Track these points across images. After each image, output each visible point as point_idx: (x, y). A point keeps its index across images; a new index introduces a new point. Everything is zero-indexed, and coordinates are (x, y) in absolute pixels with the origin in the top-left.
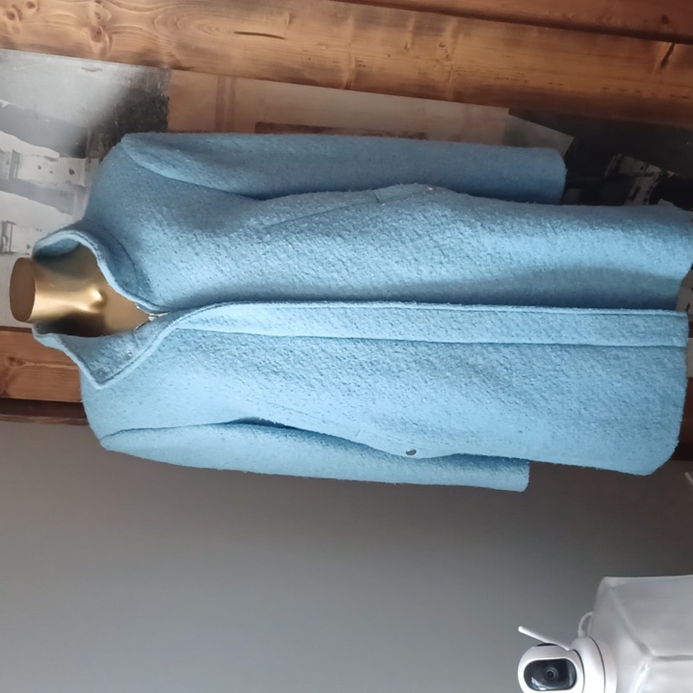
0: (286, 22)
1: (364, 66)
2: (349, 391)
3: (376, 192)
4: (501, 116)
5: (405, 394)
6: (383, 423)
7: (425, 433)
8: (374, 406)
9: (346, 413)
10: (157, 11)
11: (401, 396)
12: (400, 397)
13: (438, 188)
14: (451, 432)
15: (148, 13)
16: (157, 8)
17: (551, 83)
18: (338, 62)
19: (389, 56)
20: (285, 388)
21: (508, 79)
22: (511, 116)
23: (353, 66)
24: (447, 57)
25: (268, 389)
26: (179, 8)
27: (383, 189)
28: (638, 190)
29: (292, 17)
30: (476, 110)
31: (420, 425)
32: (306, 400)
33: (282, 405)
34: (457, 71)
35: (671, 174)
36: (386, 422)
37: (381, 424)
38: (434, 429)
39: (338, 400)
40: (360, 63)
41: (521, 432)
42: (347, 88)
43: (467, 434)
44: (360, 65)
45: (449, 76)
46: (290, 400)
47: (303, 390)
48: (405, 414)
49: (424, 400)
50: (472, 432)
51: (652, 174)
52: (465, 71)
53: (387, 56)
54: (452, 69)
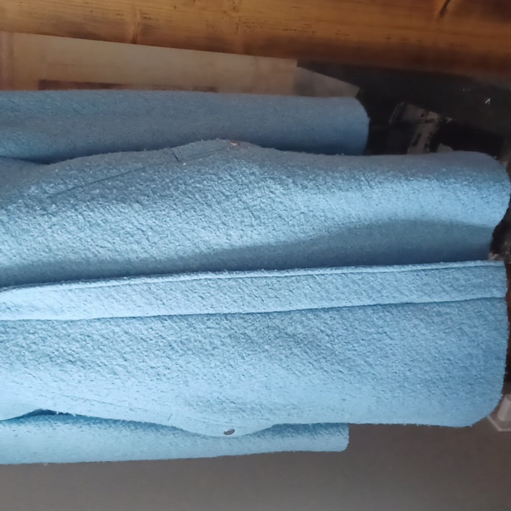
1: (150, 18)
2: (158, 375)
3: (175, 150)
4: (289, 68)
5: (220, 373)
6: (197, 405)
7: (244, 411)
8: (187, 388)
9: (157, 399)
11: (217, 375)
12: (215, 377)
13: (242, 143)
14: (272, 407)
17: (337, 34)
18: (122, 15)
19: (175, 7)
20: (84, 378)
21: (295, 30)
22: (299, 68)
23: (138, 17)
24: (234, 8)
25: (64, 381)
27: (182, 147)
28: (419, 136)
30: (266, 64)
31: (239, 404)
32: (109, 389)
33: (81, 397)
34: (245, 23)
35: (450, 120)
36: (201, 404)
37: (195, 407)
38: (254, 406)
39: (146, 386)
40: (146, 16)
41: (344, 400)
42: (134, 42)
43: (288, 407)
44: (145, 18)
45: (237, 28)
46: (91, 391)
47: (105, 379)
48: (221, 393)
49: (242, 378)
50: (293, 404)
51: (431, 121)
52: (253, 23)
53: (173, 8)
54: (240, 20)
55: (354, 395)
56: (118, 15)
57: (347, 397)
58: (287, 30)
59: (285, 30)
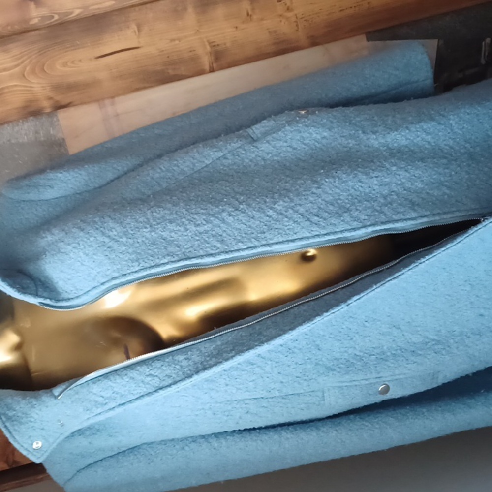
0: (135, 32)
1: (218, 45)
2: (290, 349)
3: (250, 131)
4: (359, 43)
5: (344, 327)
6: (339, 367)
7: (386, 360)
8: (321, 353)
9: (300, 375)
10: (22, 65)
11: (341, 330)
12: (341, 332)
14: (412, 349)
15: (17, 69)
16: (22, 62)
18: (194, 50)
19: (236, 27)
20: (228, 379)
23: (208, 48)
24: (288, 9)
25: (213, 389)
26: (41, 54)
29: (139, 27)
31: (378, 354)
32: (253, 381)
36: (342, 365)
38: (394, 352)
39: (283, 364)
40: (214, 44)
42: (212, 70)
43: (430, 344)
44: (214, 46)
45: (297, 25)
46: (240, 389)
47: (246, 372)
48: (355, 348)
49: (366, 324)
50: (434, 340)
52: (310, 15)
53: (235, 29)
54: (297, 18)
55: (488, 306)
56: (191, 51)
57: (482, 311)
58: (343, 10)
59: (341, 11)
